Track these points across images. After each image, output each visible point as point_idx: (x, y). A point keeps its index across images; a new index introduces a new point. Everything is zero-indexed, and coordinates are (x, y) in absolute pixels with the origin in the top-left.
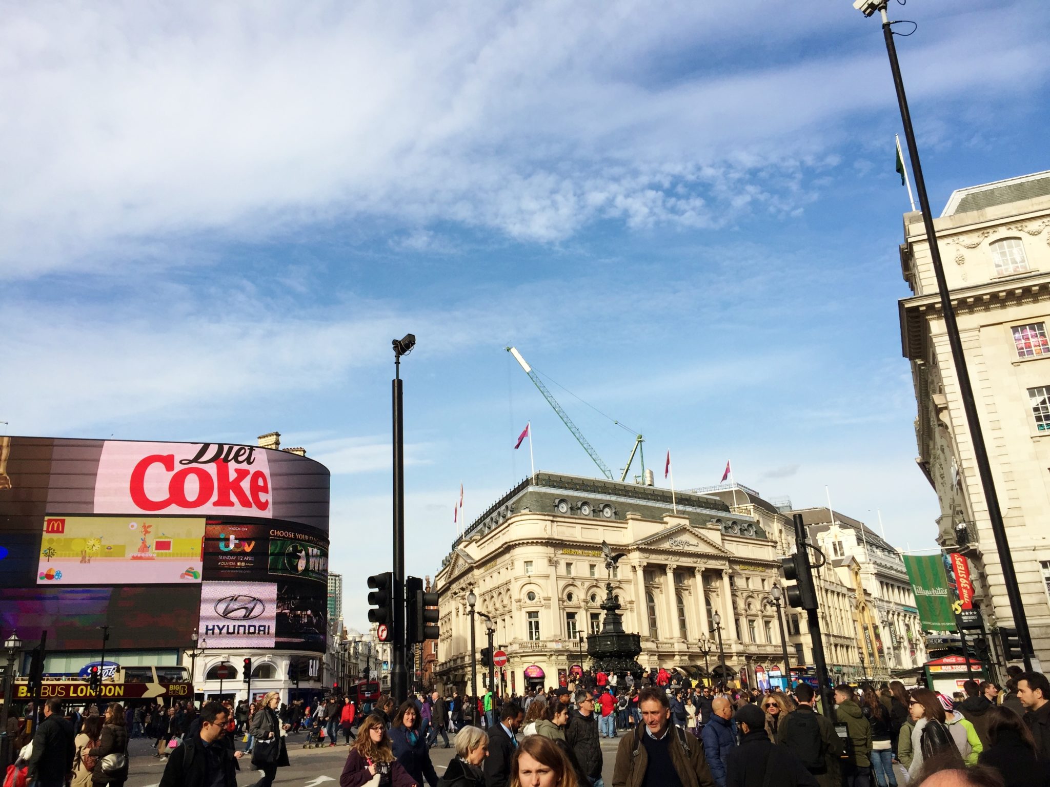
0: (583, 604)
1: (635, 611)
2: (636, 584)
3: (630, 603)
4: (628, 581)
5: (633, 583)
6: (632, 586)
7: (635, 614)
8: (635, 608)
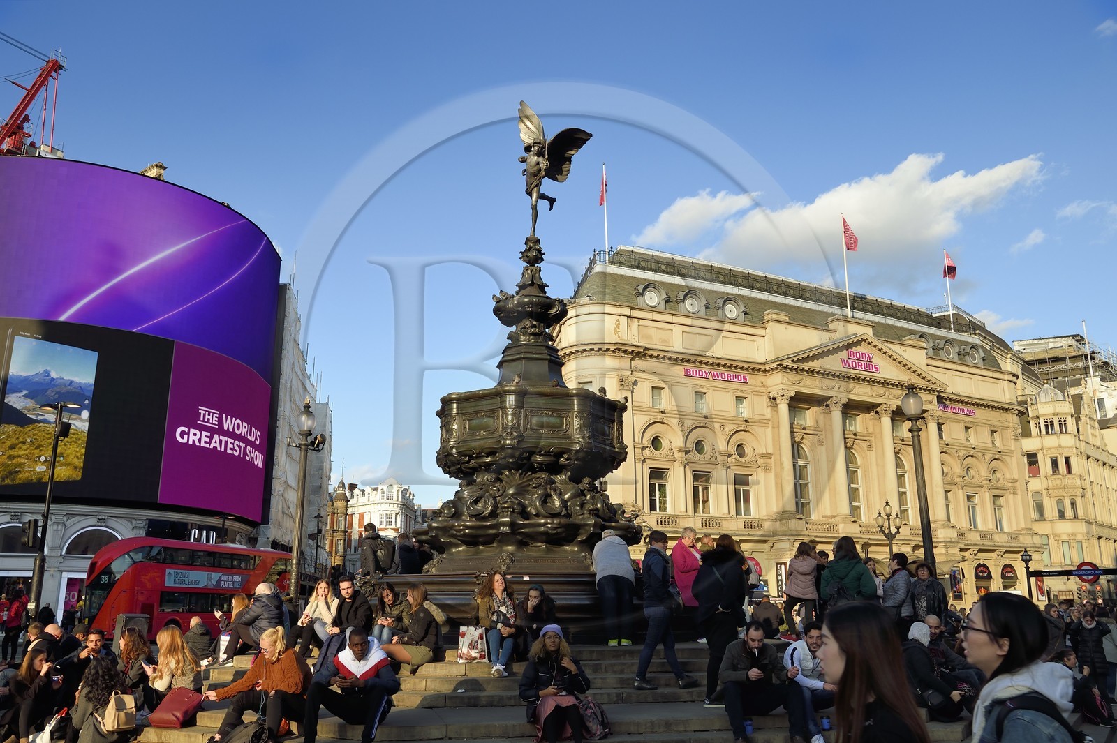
0: (678, 455)
1: (773, 470)
2: (776, 427)
3: (763, 457)
4: (762, 423)
5: (770, 425)
6: (769, 431)
7: (772, 476)
8: (773, 465)
